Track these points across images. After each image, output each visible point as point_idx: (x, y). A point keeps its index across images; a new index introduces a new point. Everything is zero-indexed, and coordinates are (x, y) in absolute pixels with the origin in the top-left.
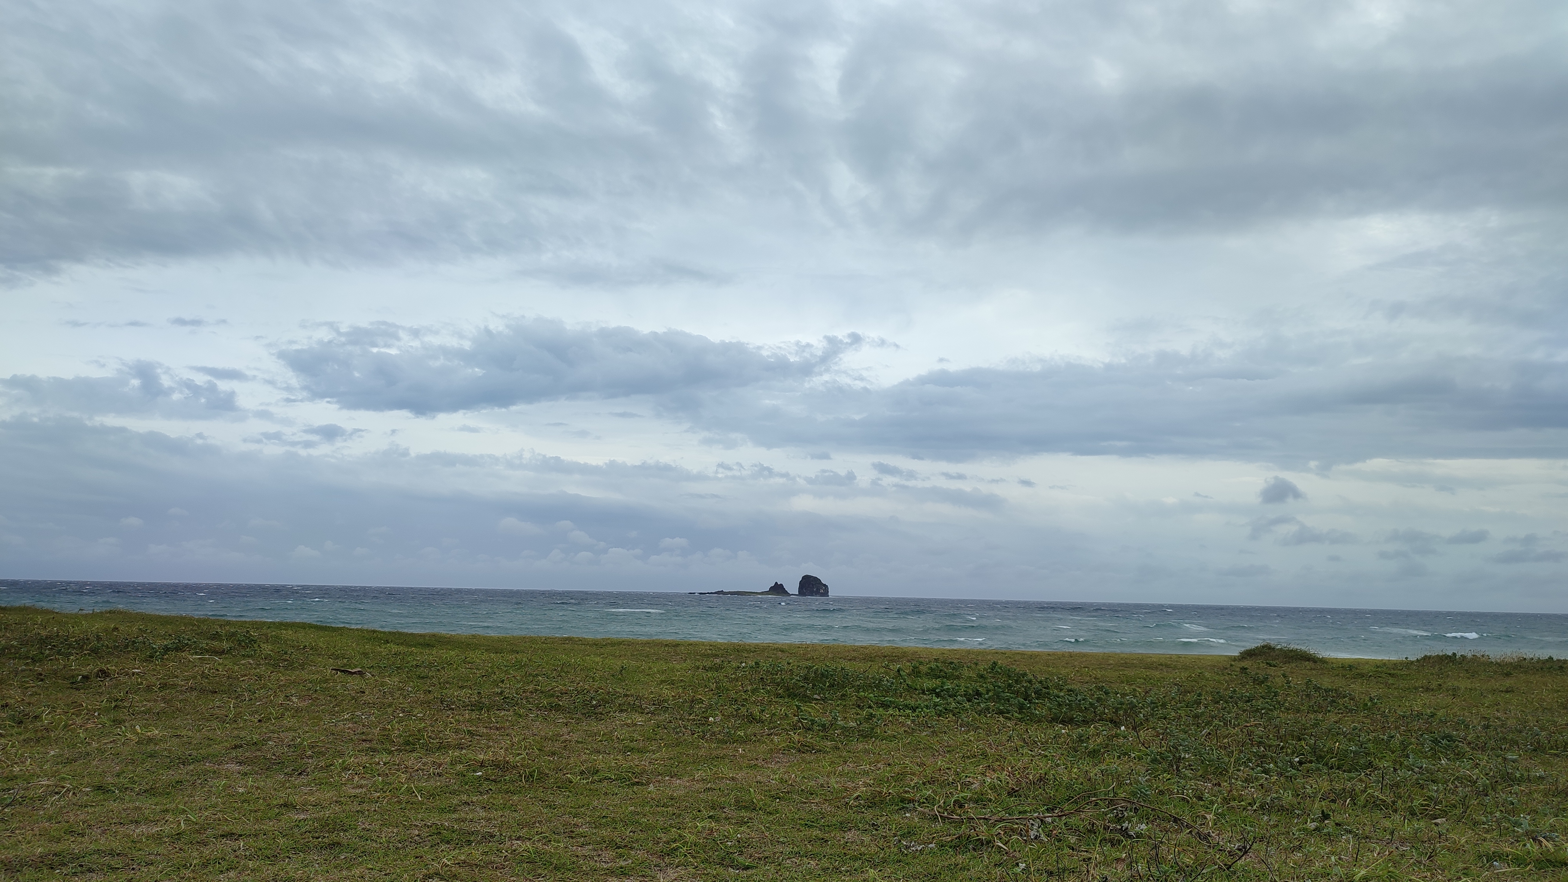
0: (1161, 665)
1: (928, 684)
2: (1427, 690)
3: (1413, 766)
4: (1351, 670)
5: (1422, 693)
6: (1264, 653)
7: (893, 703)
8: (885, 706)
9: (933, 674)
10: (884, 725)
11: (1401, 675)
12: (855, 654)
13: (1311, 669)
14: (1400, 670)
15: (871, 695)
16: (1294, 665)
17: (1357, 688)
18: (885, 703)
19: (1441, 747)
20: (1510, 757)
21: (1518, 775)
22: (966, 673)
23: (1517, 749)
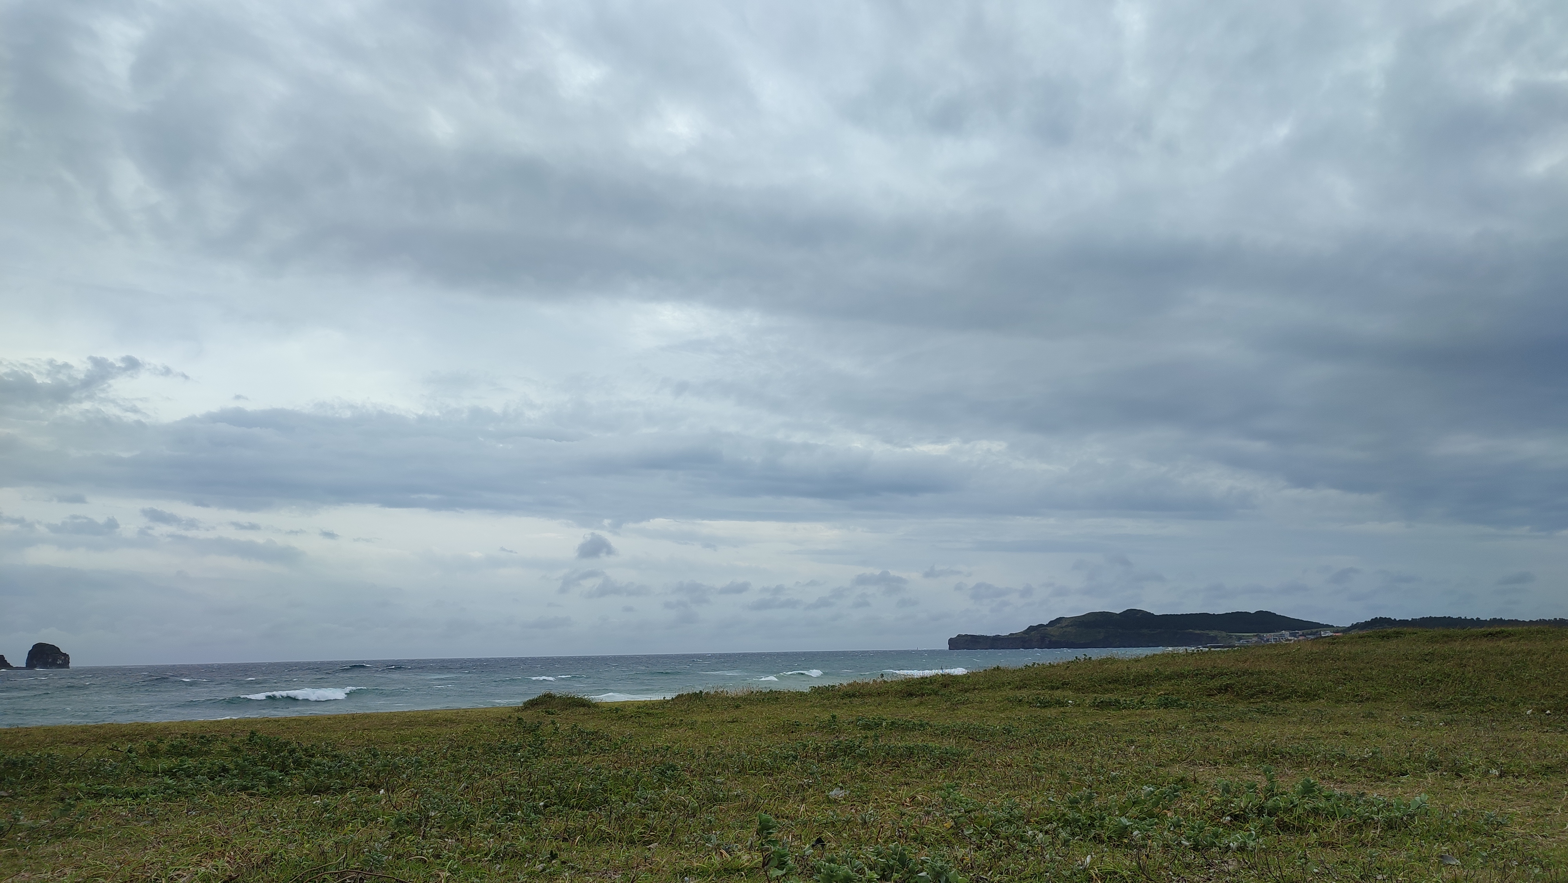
0: (446, 720)
1: (164, 764)
2: (672, 725)
3: (640, 798)
4: (618, 712)
5: (668, 729)
6: (545, 702)
7: (112, 791)
8: (98, 796)
9: (176, 751)
10: (91, 820)
11: (657, 714)
12: (83, 736)
13: (584, 715)
14: (657, 709)
15: (83, 785)
16: (569, 712)
17: (615, 729)
18: (100, 792)
19: (666, 777)
20: (718, 780)
21: (721, 796)
22: (218, 746)
23: (727, 772)
